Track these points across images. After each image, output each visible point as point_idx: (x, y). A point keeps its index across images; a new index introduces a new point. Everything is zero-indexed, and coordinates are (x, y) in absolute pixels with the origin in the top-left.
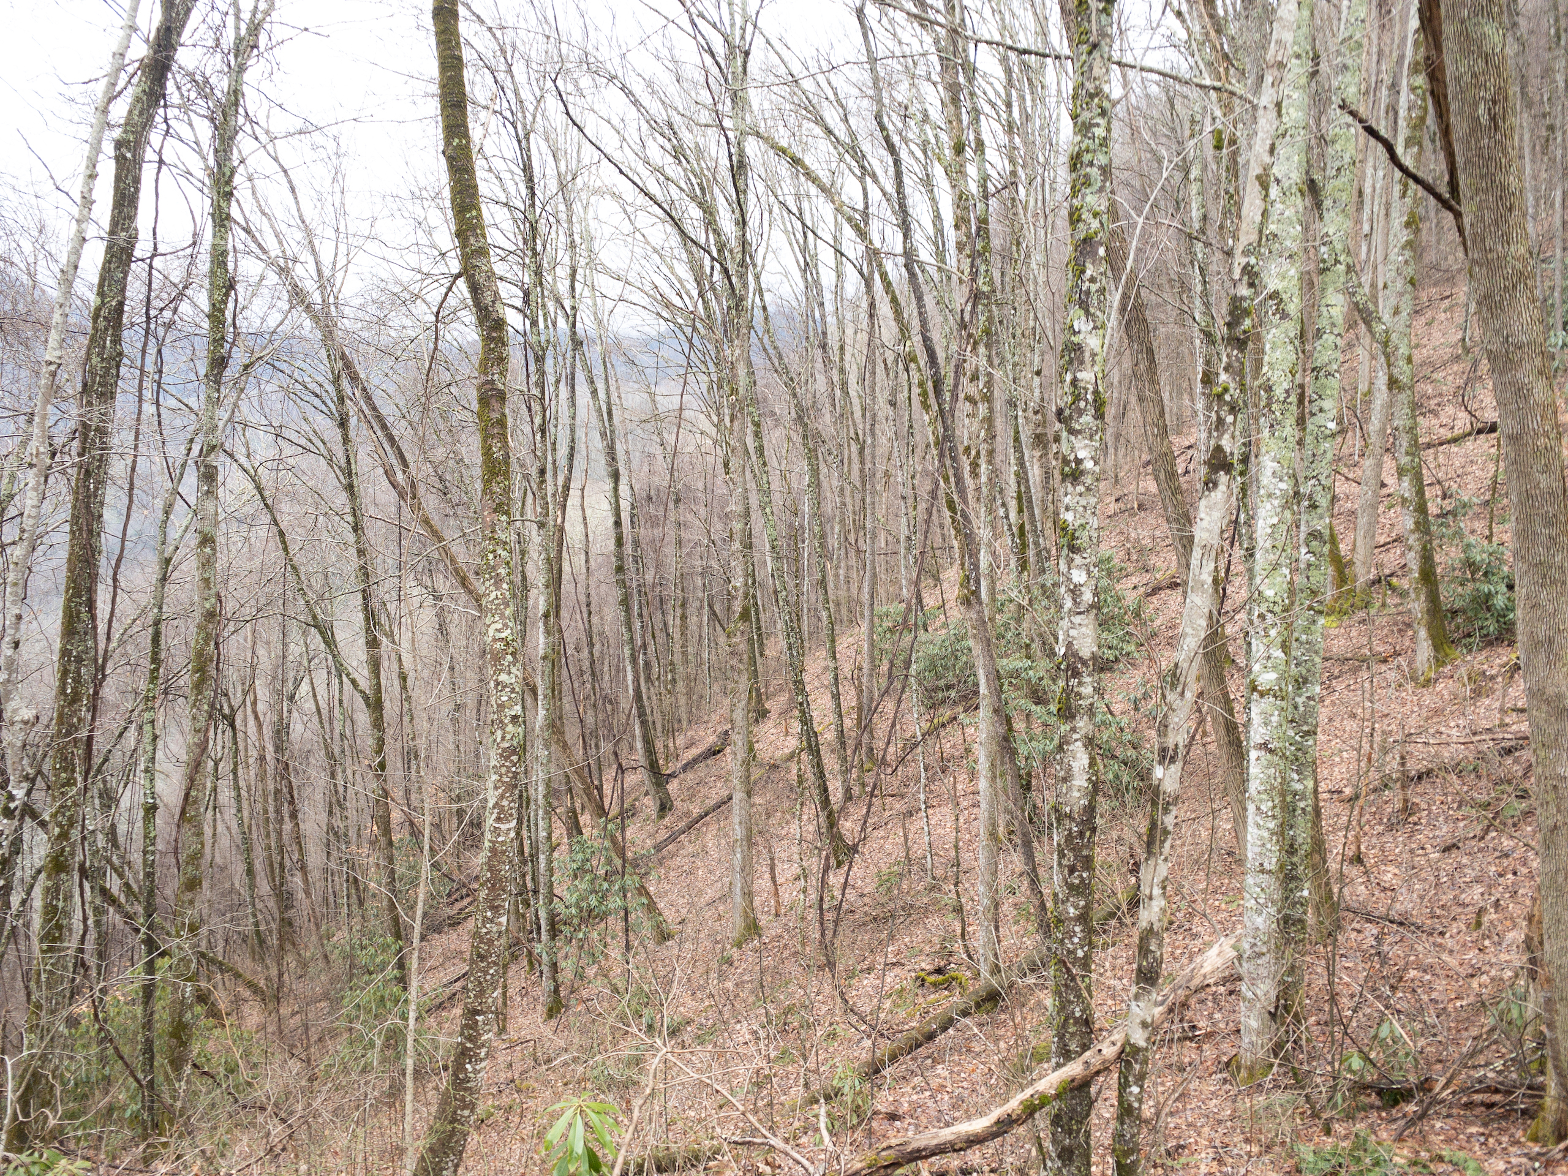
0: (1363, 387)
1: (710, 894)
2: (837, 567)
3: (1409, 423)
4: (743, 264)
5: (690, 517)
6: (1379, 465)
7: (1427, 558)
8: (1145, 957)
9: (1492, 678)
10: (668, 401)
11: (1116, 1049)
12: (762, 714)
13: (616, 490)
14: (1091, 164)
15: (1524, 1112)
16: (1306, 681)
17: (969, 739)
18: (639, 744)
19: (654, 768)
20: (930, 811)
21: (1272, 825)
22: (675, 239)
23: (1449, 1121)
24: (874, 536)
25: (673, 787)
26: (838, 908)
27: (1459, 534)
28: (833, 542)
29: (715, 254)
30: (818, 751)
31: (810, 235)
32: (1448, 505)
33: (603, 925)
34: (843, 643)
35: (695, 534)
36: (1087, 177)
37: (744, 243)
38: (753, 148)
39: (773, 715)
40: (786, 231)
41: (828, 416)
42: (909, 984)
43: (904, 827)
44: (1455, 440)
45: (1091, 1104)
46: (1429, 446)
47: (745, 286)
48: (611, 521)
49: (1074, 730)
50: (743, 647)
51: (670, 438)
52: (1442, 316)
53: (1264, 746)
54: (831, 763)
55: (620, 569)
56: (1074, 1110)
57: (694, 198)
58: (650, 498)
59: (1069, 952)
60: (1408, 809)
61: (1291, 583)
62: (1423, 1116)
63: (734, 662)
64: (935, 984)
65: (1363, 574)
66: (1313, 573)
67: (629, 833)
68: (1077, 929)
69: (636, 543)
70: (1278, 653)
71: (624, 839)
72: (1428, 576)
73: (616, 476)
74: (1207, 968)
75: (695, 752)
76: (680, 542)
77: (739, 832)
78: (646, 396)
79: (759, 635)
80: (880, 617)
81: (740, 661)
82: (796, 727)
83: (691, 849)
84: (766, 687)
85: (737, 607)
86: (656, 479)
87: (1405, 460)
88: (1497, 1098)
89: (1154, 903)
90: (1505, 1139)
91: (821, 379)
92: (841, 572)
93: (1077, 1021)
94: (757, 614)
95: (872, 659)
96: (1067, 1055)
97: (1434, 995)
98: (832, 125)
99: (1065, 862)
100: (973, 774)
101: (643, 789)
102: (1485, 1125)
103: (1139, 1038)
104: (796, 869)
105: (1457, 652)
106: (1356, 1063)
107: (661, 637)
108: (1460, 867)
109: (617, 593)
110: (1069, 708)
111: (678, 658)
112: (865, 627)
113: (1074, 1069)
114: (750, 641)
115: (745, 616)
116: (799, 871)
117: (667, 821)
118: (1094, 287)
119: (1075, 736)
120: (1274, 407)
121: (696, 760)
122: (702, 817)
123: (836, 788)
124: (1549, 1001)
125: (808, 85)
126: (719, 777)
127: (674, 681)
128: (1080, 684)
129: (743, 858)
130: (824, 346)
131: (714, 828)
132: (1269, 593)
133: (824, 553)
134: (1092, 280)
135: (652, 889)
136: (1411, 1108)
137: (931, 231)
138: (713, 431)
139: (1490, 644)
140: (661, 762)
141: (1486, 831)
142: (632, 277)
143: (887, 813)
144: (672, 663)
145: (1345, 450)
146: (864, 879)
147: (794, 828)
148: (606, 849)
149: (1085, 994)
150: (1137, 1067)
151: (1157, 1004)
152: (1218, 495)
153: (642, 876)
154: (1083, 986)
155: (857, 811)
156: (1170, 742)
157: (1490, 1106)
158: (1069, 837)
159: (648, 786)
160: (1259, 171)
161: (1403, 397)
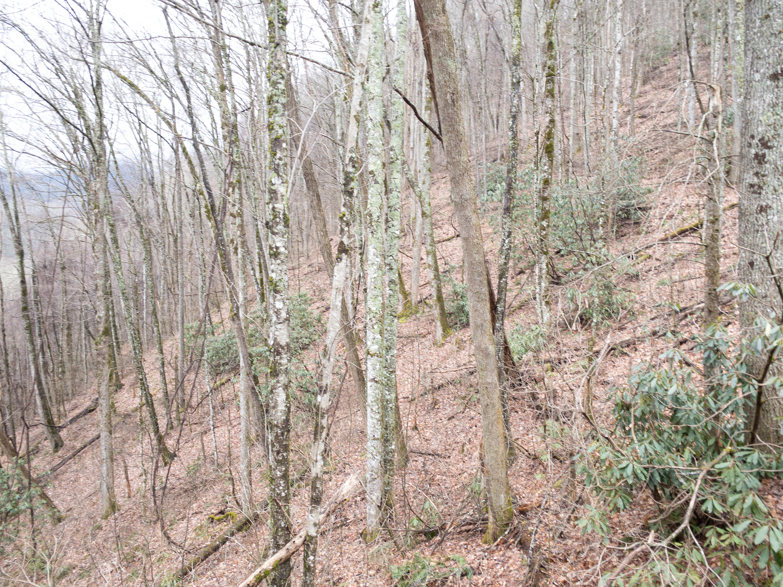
0: (413, 216)
1: (88, 491)
2: (163, 303)
3: (430, 232)
4: (101, 137)
5: (72, 277)
6: (420, 250)
7: (439, 291)
8: (315, 491)
9: (465, 342)
10: (56, 211)
11: (302, 540)
12: (120, 387)
13: (22, 262)
14: (277, 102)
15: (481, 531)
16: (390, 348)
17: (236, 389)
18: (40, 411)
19: (50, 424)
20: (216, 430)
21: (378, 416)
22: (59, 121)
23: (453, 541)
24: (183, 286)
25: (63, 434)
26: (164, 488)
27: (451, 280)
28: (161, 290)
29: (85, 132)
30: (152, 404)
31: (142, 125)
32: (447, 268)
33: (16, 520)
34: (167, 345)
35: (75, 287)
36: (276, 107)
37: (102, 126)
38: (106, 75)
39: (126, 387)
40: (129, 122)
41: (156, 221)
42: (205, 522)
43: (202, 440)
44: (449, 240)
45: (291, 569)
46: (439, 242)
47: (104, 149)
48: (19, 280)
49: (278, 382)
50: (105, 350)
51: (57, 232)
52: (443, 186)
53: (373, 380)
54: (160, 410)
55: (25, 309)
56: (282, 575)
57: (70, 99)
58: (45, 267)
59: (278, 494)
60: (435, 403)
61: (383, 304)
62: (442, 540)
63: (100, 359)
64: (219, 520)
65: (414, 298)
66: (392, 299)
67: (34, 463)
68: (282, 482)
69: (36, 293)
70: (378, 336)
71: (30, 467)
72: (440, 299)
73: (21, 254)
74: (345, 492)
75: (77, 412)
76: (66, 292)
77: (105, 454)
78: (41, 208)
79: (118, 343)
80: (188, 329)
81: (104, 358)
82: (139, 392)
83: (75, 467)
84: (122, 372)
85: (101, 328)
86: (49, 256)
87: (429, 248)
88: (471, 527)
89: (318, 464)
90: (474, 545)
91: (151, 202)
92: (166, 306)
93: (282, 529)
94: (115, 331)
95: (184, 352)
96: (278, 547)
97: (447, 485)
98: (153, 68)
99: (275, 449)
100: (239, 408)
101: (44, 437)
102: (467, 540)
103: (313, 532)
104: (140, 471)
105: (451, 331)
106: (415, 522)
107: (54, 347)
108: (455, 426)
109: (24, 323)
110: (275, 371)
111: (66, 358)
112: (178, 335)
113: (282, 554)
114: (111, 346)
115: (106, 332)
116: (143, 471)
117: (60, 453)
118: (281, 163)
119: (279, 385)
120: (373, 224)
121: (78, 417)
122: (82, 449)
123: (163, 423)
124: (488, 481)
125: (137, 44)
126: (93, 425)
127: (63, 372)
128: (281, 358)
129: (108, 469)
130: (152, 184)
131: (90, 454)
132: (374, 309)
133: (154, 296)
134: (280, 159)
135: (50, 494)
136: (438, 538)
137: (210, 129)
138: (84, 228)
139: (464, 327)
140: (55, 420)
141: (465, 409)
142: (31, 139)
143: (193, 433)
144: (62, 362)
145: (406, 244)
146: (179, 470)
147: (139, 448)
148: (18, 475)
149: (286, 514)
150: (312, 546)
151: (321, 513)
152: (342, 264)
153: (42, 487)
154: (284, 510)
155: (175, 434)
156: (324, 383)
157: (468, 531)
158: (277, 436)
159: (47, 434)
160: (355, 113)
161: (428, 220)
